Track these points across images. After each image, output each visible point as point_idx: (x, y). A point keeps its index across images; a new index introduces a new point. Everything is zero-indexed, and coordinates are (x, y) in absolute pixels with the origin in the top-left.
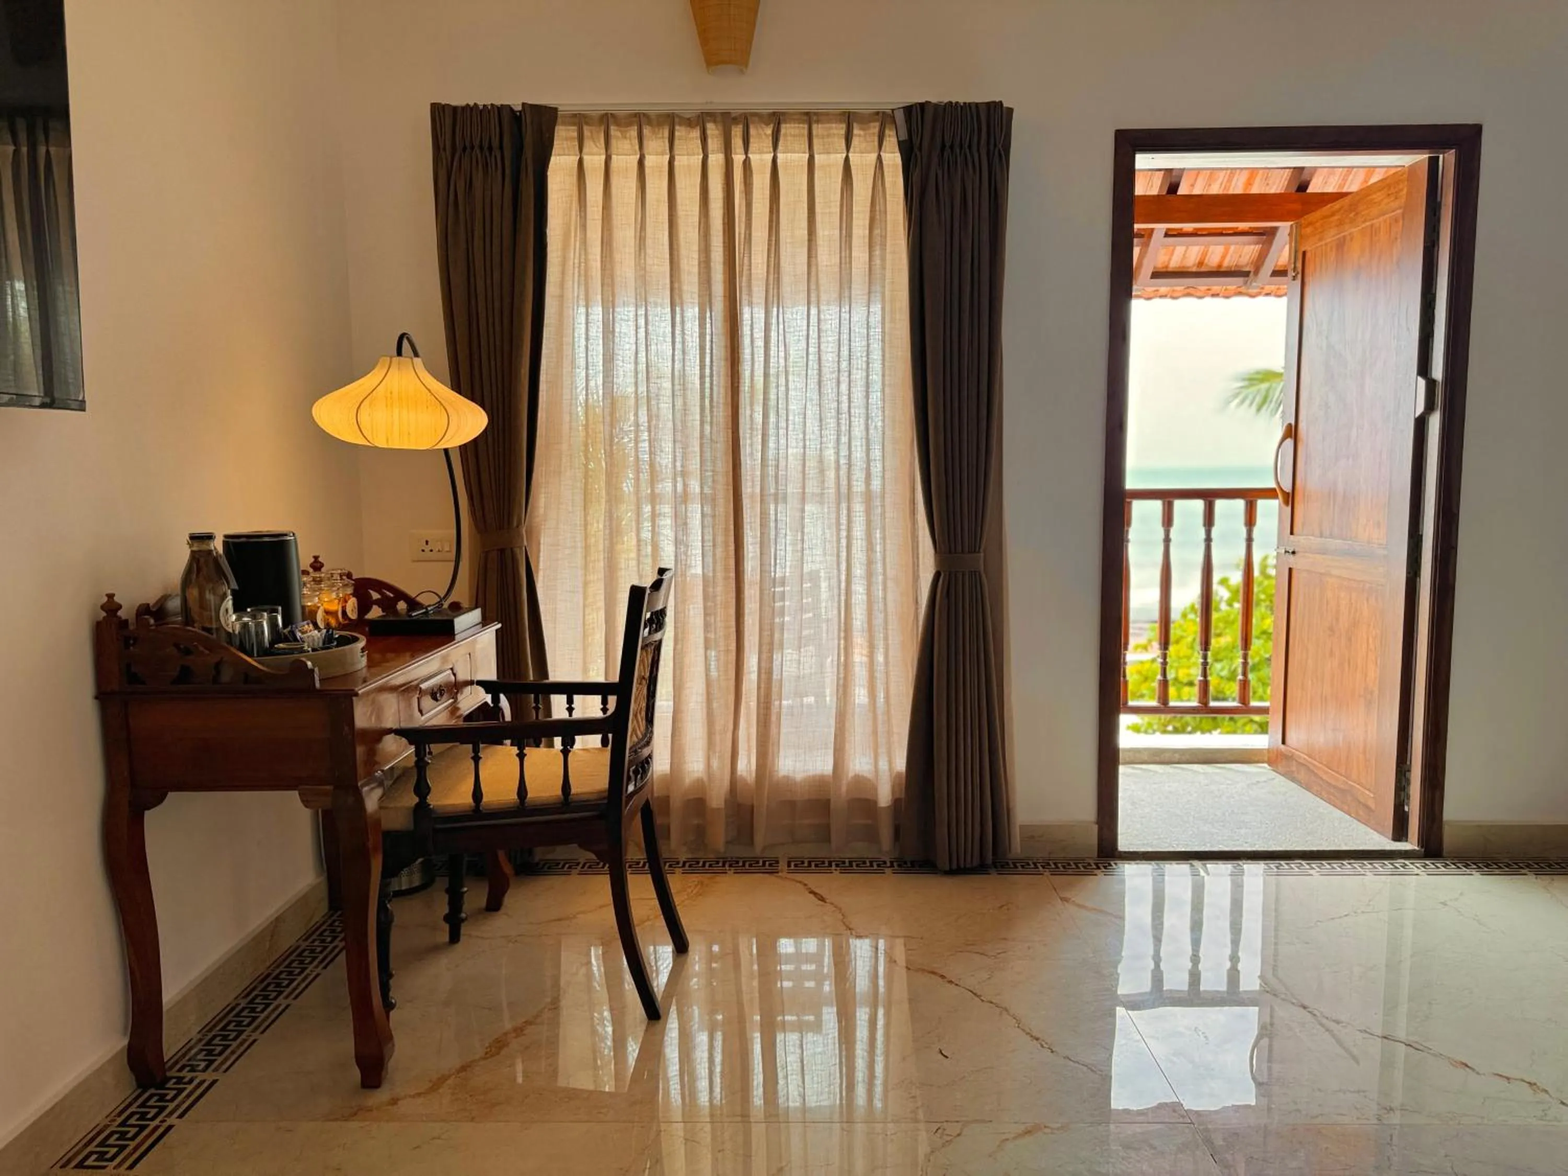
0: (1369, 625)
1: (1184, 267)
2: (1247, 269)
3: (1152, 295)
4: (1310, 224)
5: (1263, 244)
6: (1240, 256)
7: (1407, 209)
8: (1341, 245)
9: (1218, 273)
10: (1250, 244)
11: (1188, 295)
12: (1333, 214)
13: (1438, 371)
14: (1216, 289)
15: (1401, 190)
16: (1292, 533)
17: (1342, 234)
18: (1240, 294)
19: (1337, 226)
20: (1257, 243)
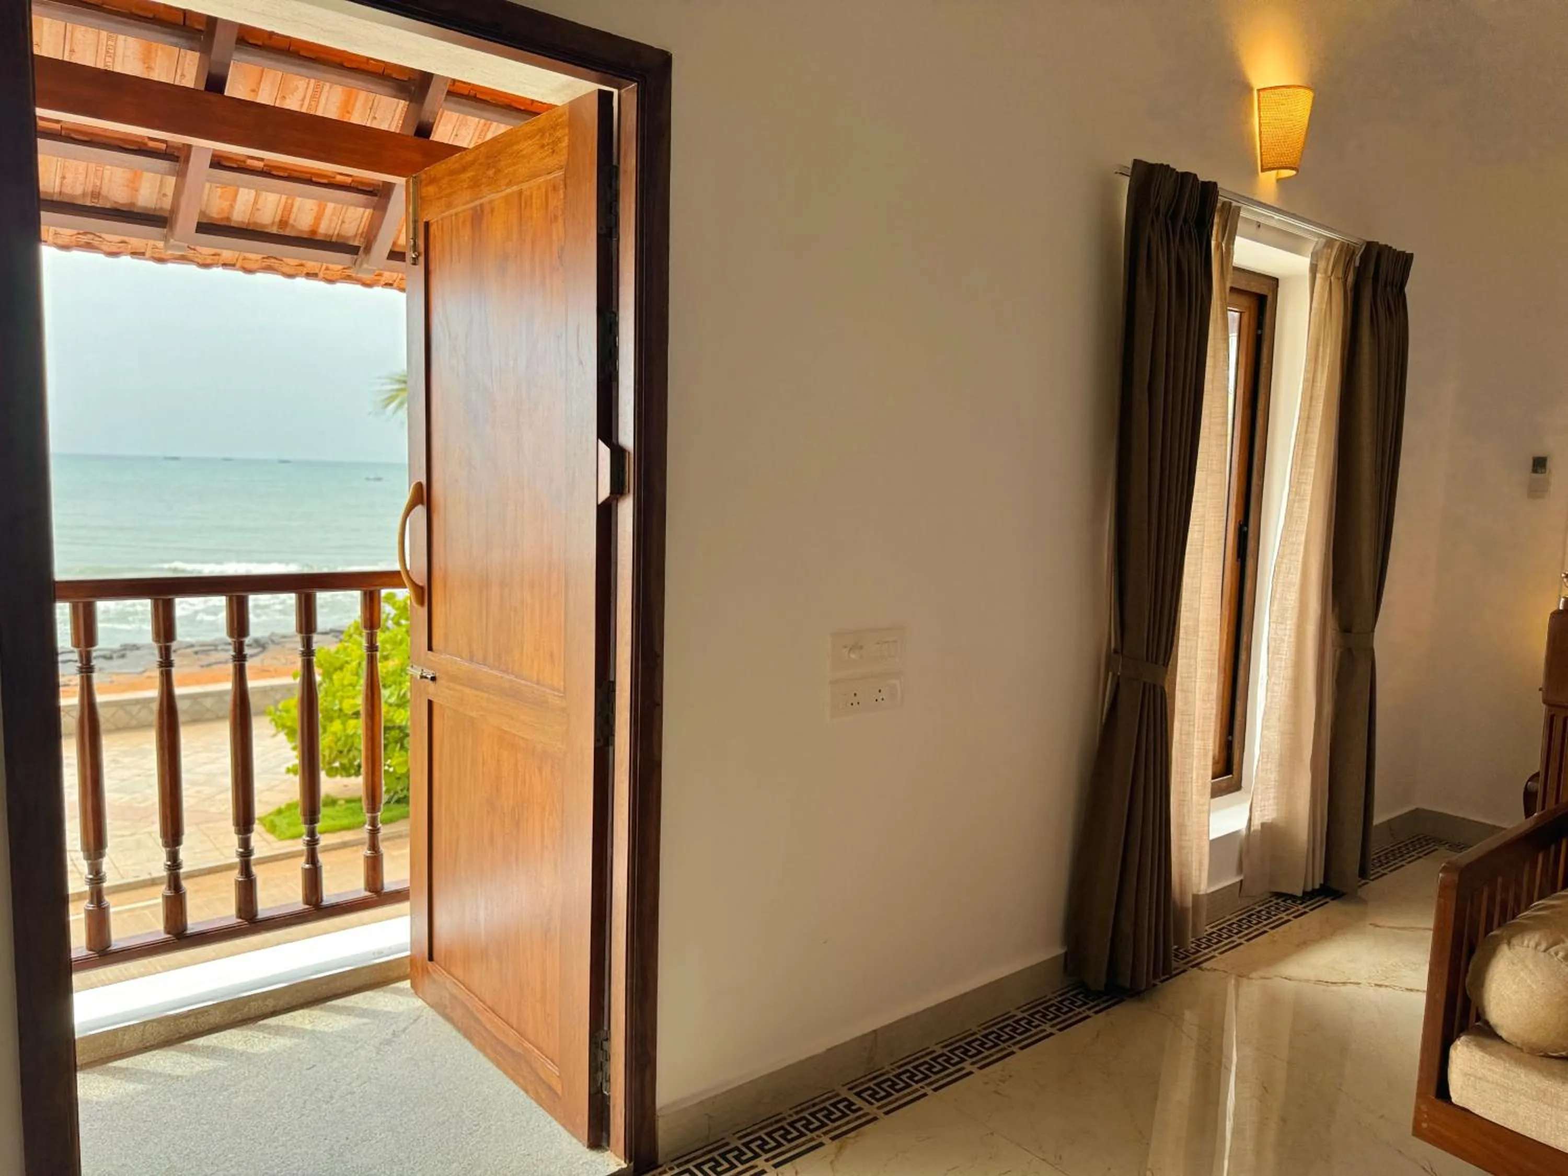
0: (544, 809)
1: (255, 223)
2: (356, 243)
3: (209, 261)
4: (433, 181)
5: (374, 208)
6: (343, 222)
7: (570, 170)
8: (477, 217)
9: (310, 241)
10: (357, 206)
11: (269, 269)
12: (464, 169)
13: (627, 436)
14: (311, 265)
15: (560, 140)
16: (430, 648)
17: (478, 202)
18: (348, 279)
19: (470, 187)
20: (366, 206)
